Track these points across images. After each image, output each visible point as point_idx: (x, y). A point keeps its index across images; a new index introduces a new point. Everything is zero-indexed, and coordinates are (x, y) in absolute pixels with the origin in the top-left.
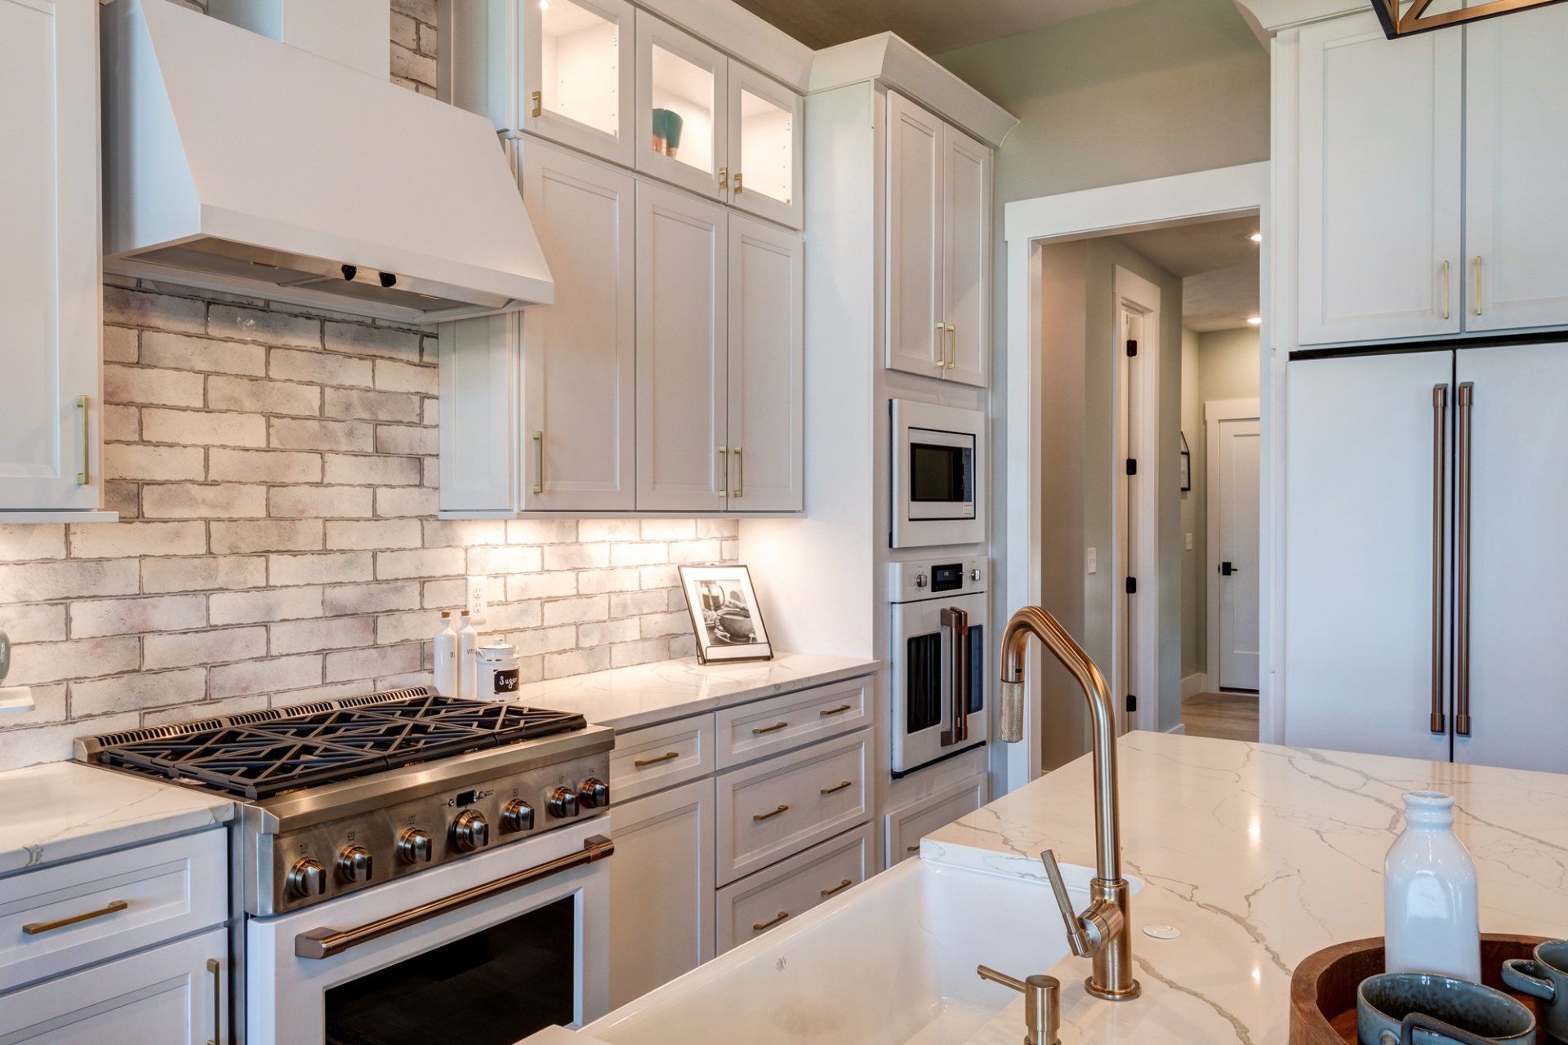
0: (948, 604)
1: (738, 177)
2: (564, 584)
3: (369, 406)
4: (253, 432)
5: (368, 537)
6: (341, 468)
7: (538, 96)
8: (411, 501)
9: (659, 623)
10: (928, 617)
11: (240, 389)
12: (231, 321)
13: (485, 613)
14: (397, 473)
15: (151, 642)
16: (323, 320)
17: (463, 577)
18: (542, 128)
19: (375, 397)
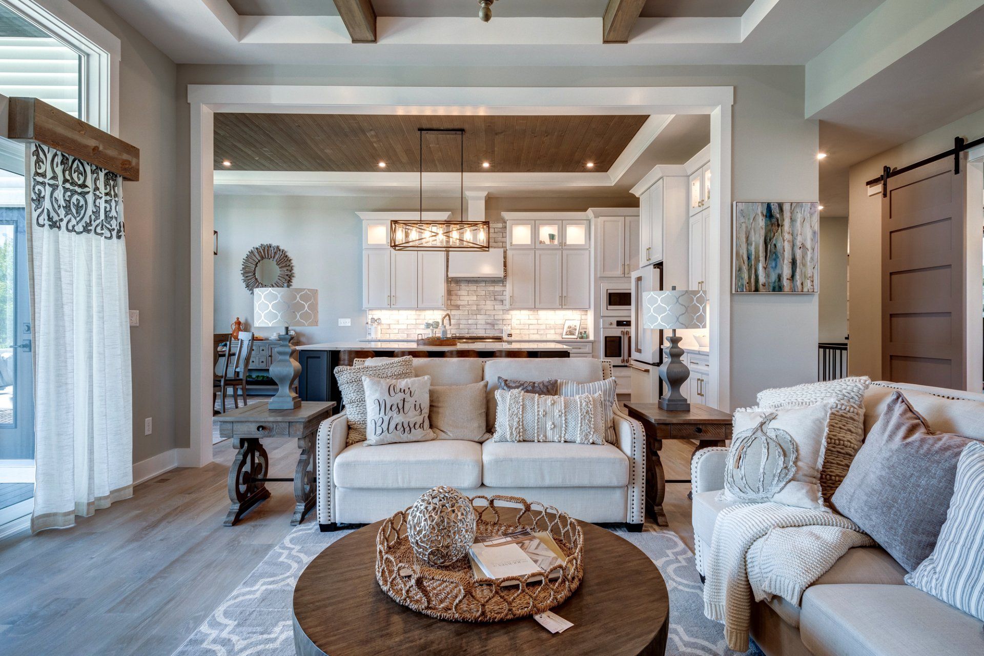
0: (626, 330)
1: (565, 243)
2: (535, 322)
3: (493, 293)
4: (475, 298)
5: (493, 313)
6: (488, 302)
7: (511, 243)
8: (500, 307)
9: (559, 331)
10: (616, 332)
11: (473, 292)
12: (472, 283)
13: (515, 326)
14: (498, 303)
15: (461, 326)
16: (486, 281)
17: (511, 319)
18: (512, 247)
19: (494, 292)
